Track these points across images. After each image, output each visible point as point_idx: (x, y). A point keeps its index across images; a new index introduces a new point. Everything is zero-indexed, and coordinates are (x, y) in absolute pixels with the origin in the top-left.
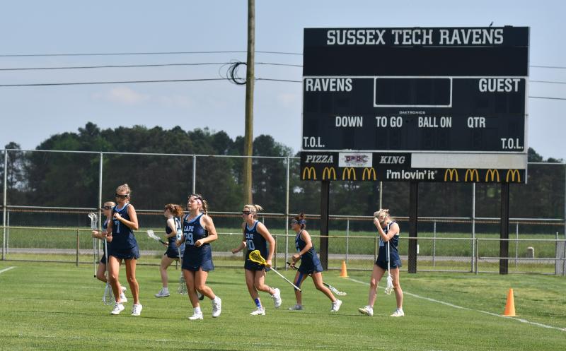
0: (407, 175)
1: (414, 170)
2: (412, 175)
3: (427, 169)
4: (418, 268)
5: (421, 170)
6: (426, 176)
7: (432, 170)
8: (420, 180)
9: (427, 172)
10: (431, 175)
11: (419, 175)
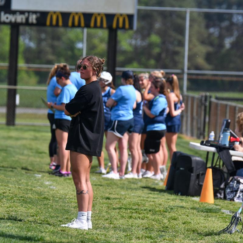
0: (7, 18)
1: (14, 12)
2: (11, 18)
3: (29, 12)
4: (18, 121)
5: (22, 12)
6: (27, 19)
7: (35, 12)
8: (21, 24)
9: (29, 16)
10: (33, 18)
11: (20, 18)
